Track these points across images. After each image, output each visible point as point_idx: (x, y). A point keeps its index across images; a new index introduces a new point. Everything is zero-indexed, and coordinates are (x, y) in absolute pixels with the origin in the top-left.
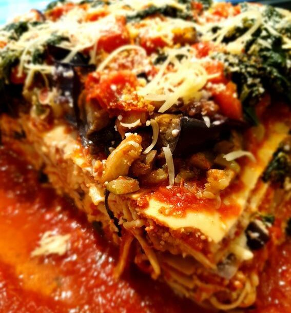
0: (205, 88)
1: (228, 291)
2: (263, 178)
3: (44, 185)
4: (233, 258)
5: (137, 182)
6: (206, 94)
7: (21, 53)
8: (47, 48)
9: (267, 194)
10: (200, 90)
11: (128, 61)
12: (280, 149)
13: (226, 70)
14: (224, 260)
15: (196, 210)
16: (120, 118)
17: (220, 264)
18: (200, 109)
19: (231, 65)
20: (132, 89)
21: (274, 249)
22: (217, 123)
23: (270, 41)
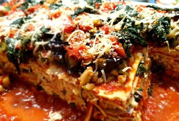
0: (112, 48)
1: (131, 119)
2: (136, 75)
3: (41, 91)
4: (131, 106)
5: (94, 84)
6: (113, 49)
7: (31, 37)
8: (43, 34)
9: (139, 81)
10: (111, 48)
11: (78, 37)
12: (140, 63)
13: (117, 39)
14: (128, 107)
15: (116, 91)
16: (83, 61)
17: (127, 109)
18: (112, 56)
19: (119, 37)
20: (86, 51)
21: (144, 101)
22: (118, 59)
23: (130, 23)
